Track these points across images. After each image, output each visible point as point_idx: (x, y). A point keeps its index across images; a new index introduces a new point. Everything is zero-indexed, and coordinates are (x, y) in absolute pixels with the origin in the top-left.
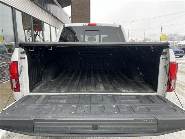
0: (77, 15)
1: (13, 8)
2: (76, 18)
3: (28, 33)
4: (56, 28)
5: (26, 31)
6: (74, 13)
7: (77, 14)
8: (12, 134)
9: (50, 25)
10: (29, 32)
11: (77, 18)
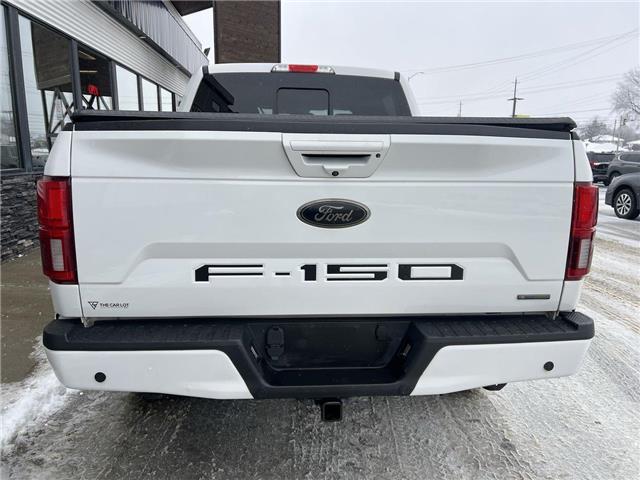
0: (235, 42)
1: (10, 8)
2: (229, 51)
3: (58, 101)
4: (158, 86)
5: (50, 95)
6: (225, 35)
7: (234, 39)
8: (33, 443)
9: (138, 75)
10: (59, 98)
11: (236, 54)
